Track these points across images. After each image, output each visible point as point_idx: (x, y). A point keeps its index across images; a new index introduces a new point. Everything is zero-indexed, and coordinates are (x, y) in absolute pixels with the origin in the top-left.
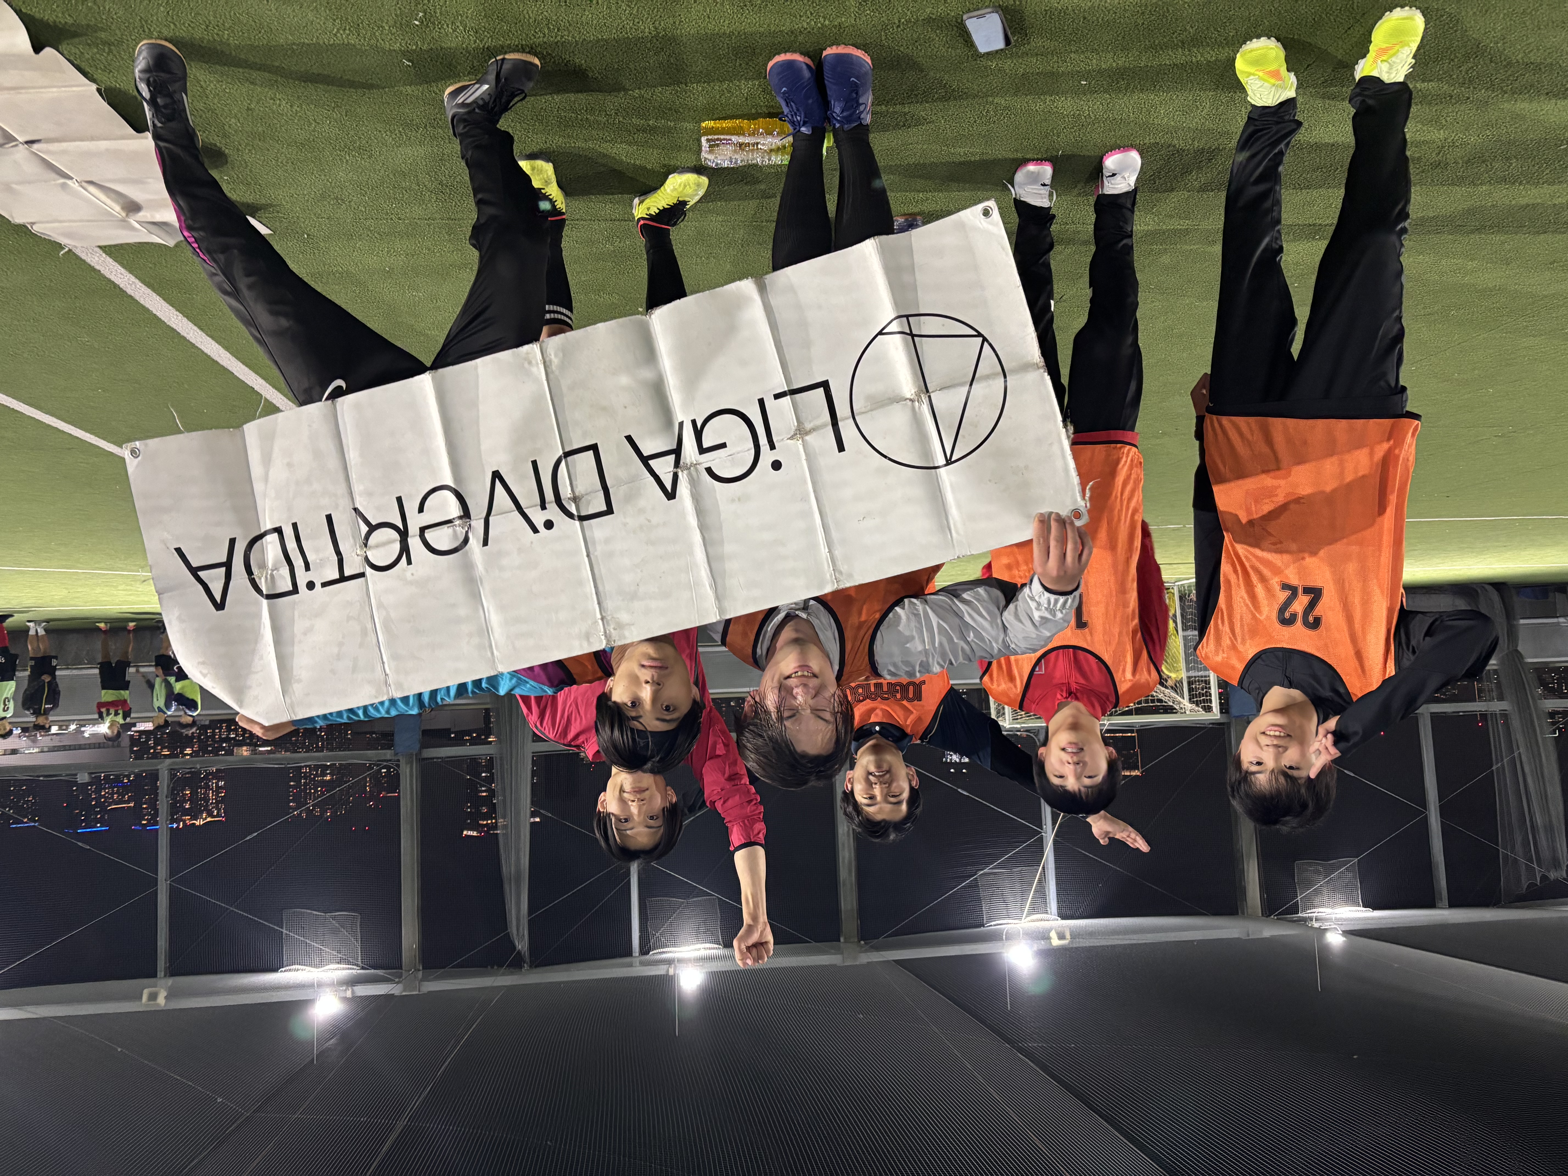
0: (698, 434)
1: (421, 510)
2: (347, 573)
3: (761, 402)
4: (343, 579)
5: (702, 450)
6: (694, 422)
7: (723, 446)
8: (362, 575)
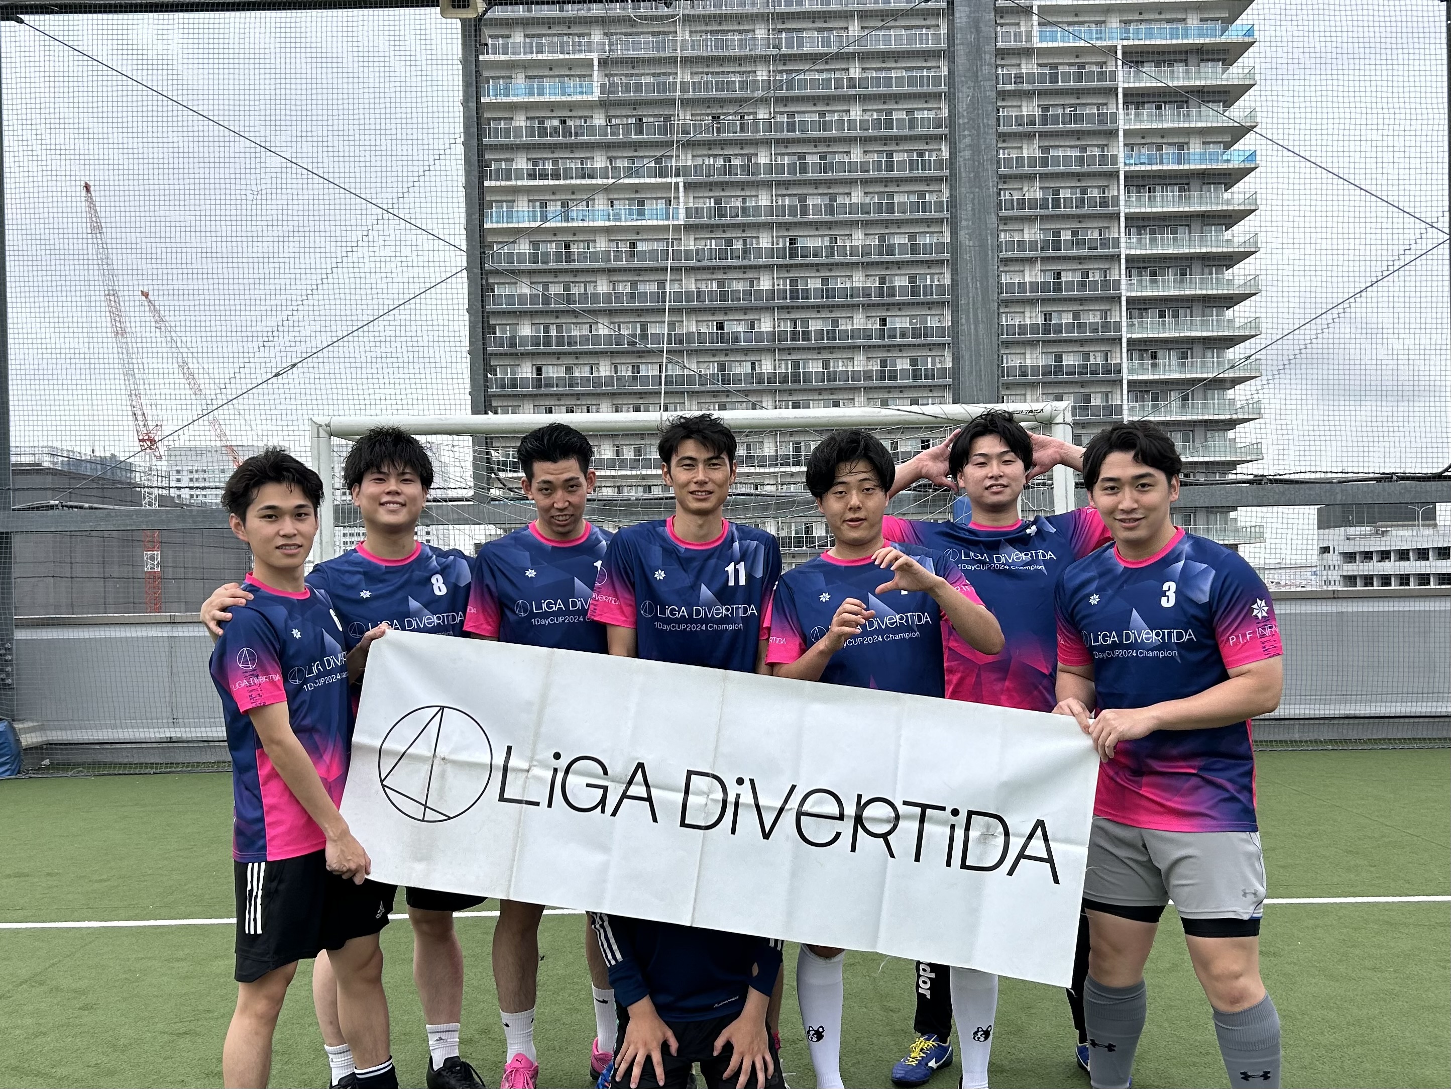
0: (603, 802)
1: (838, 835)
2: (919, 810)
3: (550, 805)
4: (924, 807)
5: (605, 789)
6: (603, 811)
7: (588, 785)
8: (905, 803)
